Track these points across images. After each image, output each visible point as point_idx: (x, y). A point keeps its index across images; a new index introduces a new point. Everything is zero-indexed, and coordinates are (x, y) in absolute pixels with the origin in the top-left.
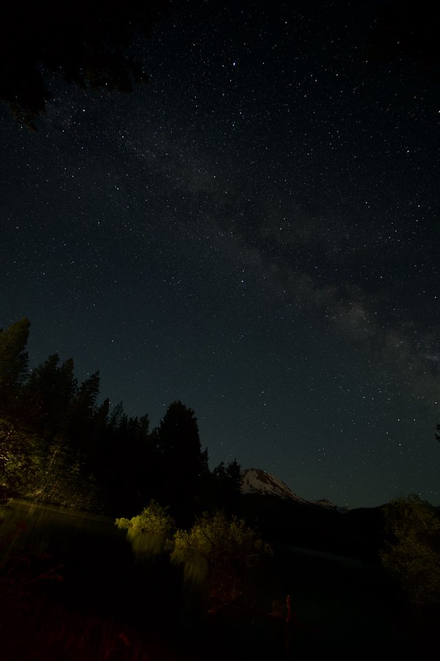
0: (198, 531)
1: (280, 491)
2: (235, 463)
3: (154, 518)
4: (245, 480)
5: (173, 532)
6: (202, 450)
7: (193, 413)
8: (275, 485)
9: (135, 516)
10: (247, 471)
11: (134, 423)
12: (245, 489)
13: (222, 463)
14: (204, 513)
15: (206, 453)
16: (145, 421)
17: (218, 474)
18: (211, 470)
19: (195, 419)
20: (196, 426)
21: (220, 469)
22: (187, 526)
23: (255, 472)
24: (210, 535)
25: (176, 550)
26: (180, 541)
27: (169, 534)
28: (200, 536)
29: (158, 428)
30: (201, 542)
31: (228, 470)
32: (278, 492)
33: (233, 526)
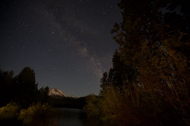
0: (31, 109)
1: (61, 94)
2: (48, 87)
3: (12, 107)
4: (50, 92)
5: (20, 110)
6: (36, 83)
7: (34, 71)
8: (59, 93)
9: (2, 107)
10: (51, 89)
11: (6, 73)
12: (50, 94)
13: (43, 87)
14: (33, 103)
15: (37, 84)
16: (12, 73)
17: (41, 90)
18: (39, 89)
19: (34, 73)
20: (34, 75)
21: (42, 89)
22: (26, 107)
23: (54, 89)
24: (35, 109)
25: (20, 116)
26: (22, 113)
27: (18, 111)
28: (31, 110)
29: (18, 76)
30: (31, 112)
31: (45, 89)
32: (60, 94)
33: (44, 106)
